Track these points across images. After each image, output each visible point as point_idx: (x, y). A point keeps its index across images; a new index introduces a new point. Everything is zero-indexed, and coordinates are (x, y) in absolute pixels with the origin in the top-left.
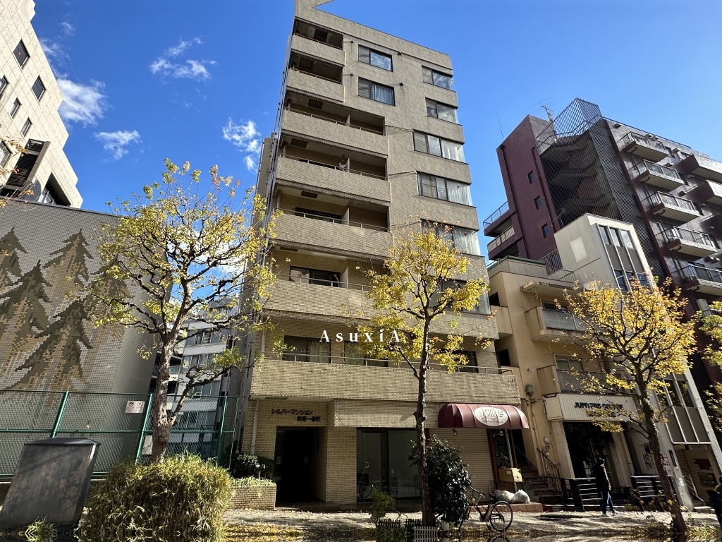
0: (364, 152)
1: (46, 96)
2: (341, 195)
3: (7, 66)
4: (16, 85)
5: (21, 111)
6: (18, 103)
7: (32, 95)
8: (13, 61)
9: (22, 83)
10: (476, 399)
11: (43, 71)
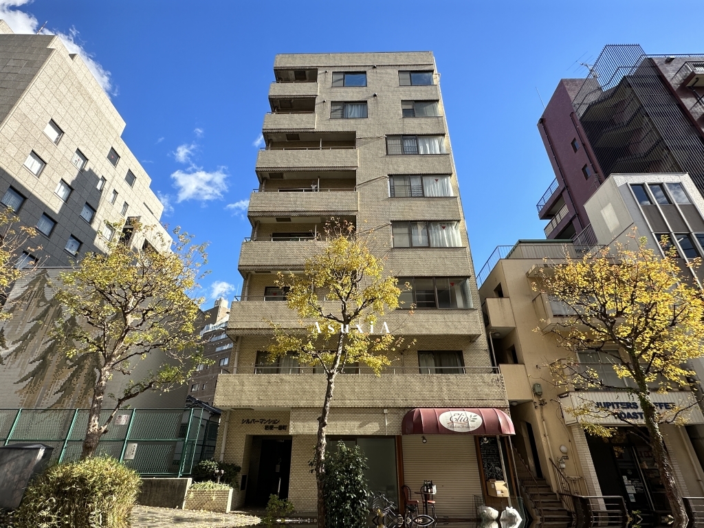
0: (333, 169)
1: (137, 182)
2: (307, 214)
3: (103, 169)
4: (112, 181)
5: (118, 197)
6: (115, 192)
7: (126, 185)
8: (108, 163)
9: (116, 178)
10: (447, 402)
11: (132, 165)
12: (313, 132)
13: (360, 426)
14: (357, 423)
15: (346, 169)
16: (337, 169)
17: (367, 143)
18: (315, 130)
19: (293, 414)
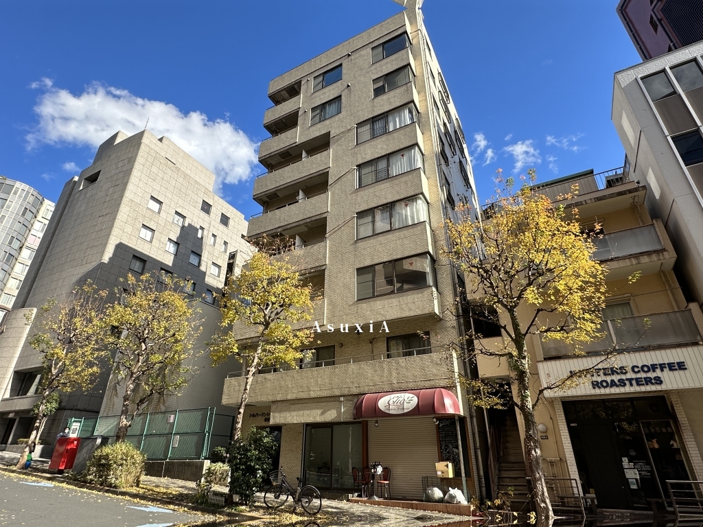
1: (231, 222)
3: (200, 220)
4: (209, 227)
5: (218, 239)
6: (214, 236)
7: (222, 227)
8: (203, 214)
9: (212, 224)
11: (223, 209)
12: (296, 146)
13: (322, 414)
14: (319, 412)
15: (321, 172)
16: (314, 175)
17: (340, 139)
18: (297, 144)
19: (273, 408)
